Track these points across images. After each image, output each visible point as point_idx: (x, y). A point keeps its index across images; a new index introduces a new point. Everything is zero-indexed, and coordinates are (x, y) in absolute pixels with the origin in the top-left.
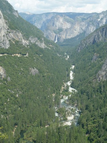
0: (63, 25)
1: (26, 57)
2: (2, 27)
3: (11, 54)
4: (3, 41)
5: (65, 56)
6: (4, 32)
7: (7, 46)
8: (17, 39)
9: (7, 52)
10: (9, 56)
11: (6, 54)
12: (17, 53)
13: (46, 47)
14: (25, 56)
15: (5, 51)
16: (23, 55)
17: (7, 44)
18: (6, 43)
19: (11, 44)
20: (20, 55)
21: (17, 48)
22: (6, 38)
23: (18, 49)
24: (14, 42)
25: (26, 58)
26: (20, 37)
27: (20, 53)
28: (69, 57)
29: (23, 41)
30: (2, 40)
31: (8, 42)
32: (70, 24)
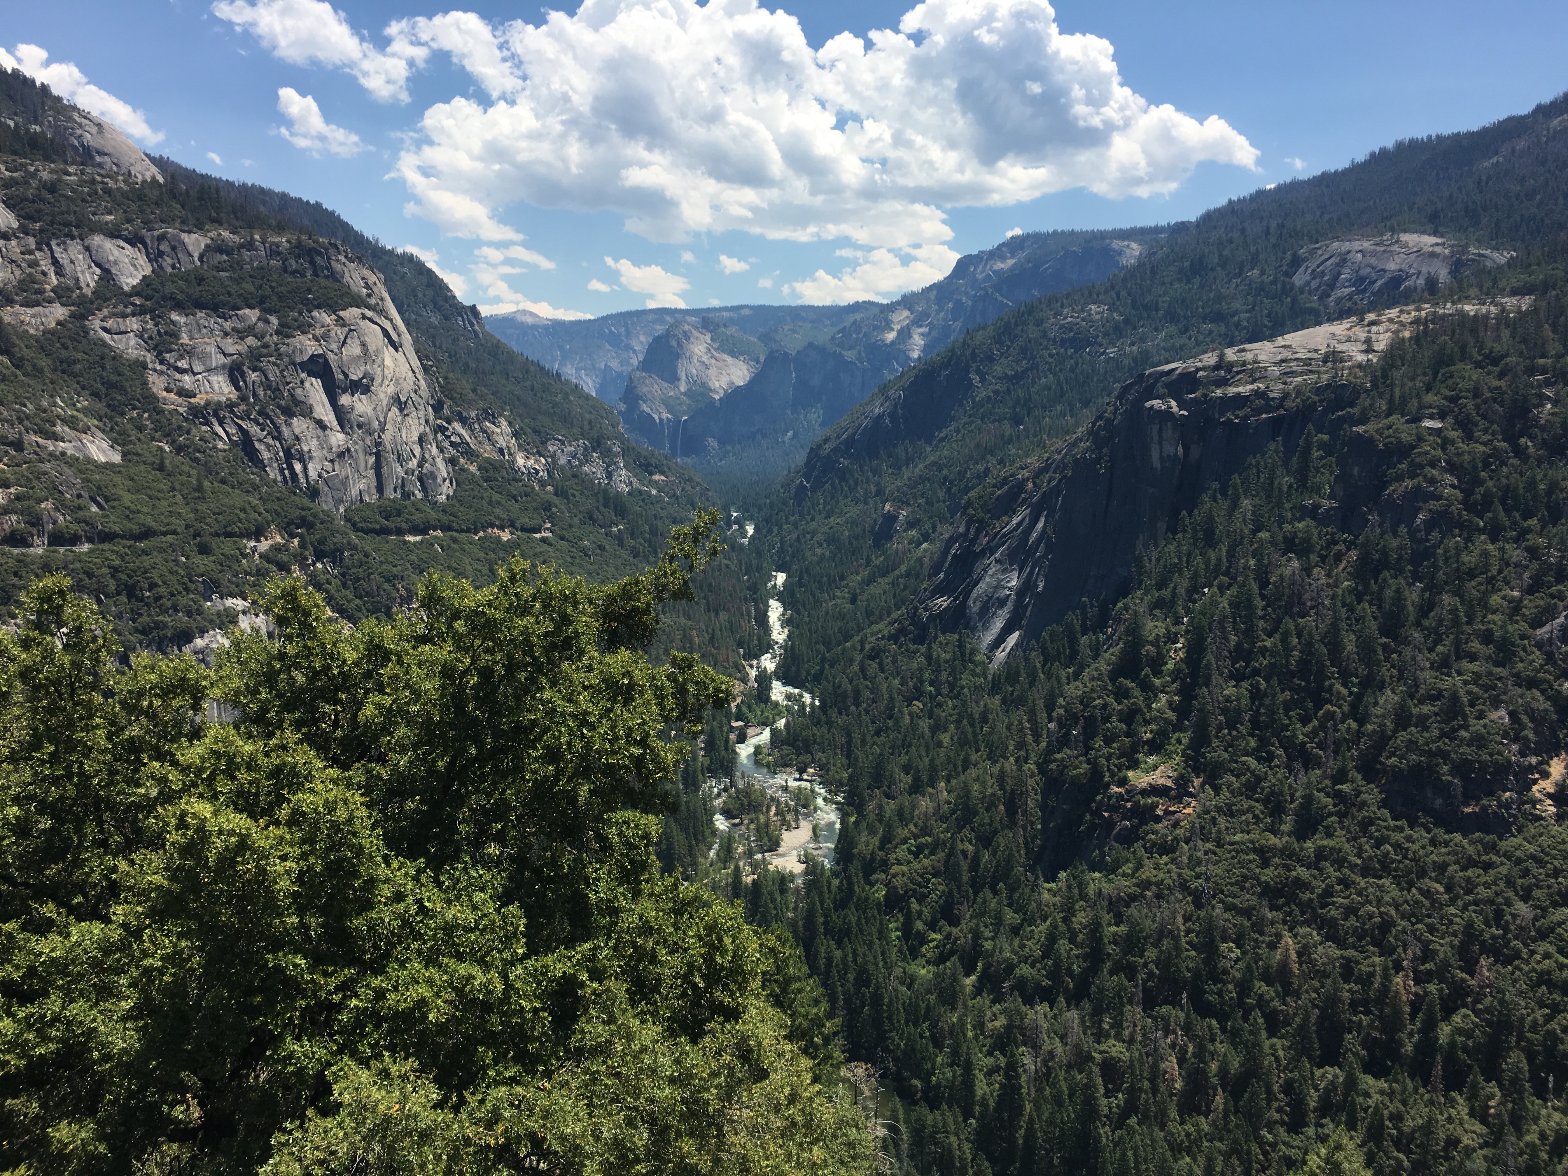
0: (712, 372)
1: (544, 540)
2: (413, 395)
3: (462, 531)
4: (420, 465)
5: (735, 527)
6: (423, 421)
7: (445, 491)
8: (487, 452)
9: (445, 518)
10: (455, 540)
11: (439, 533)
12: (492, 526)
13: (636, 483)
14: (538, 536)
15: (433, 515)
16: (523, 530)
17: (439, 480)
18: (435, 478)
19: (459, 477)
20: (512, 533)
21: (496, 497)
22: (435, 451)
23: (499, 503)
24: (473, 468)
25: (545, 547)
26: (502, 442)
27: (512, 525)
28: (756, 529)
29: (520, 461)
30: (415, 462)
31: (443, 470)
32: (744, 367)
